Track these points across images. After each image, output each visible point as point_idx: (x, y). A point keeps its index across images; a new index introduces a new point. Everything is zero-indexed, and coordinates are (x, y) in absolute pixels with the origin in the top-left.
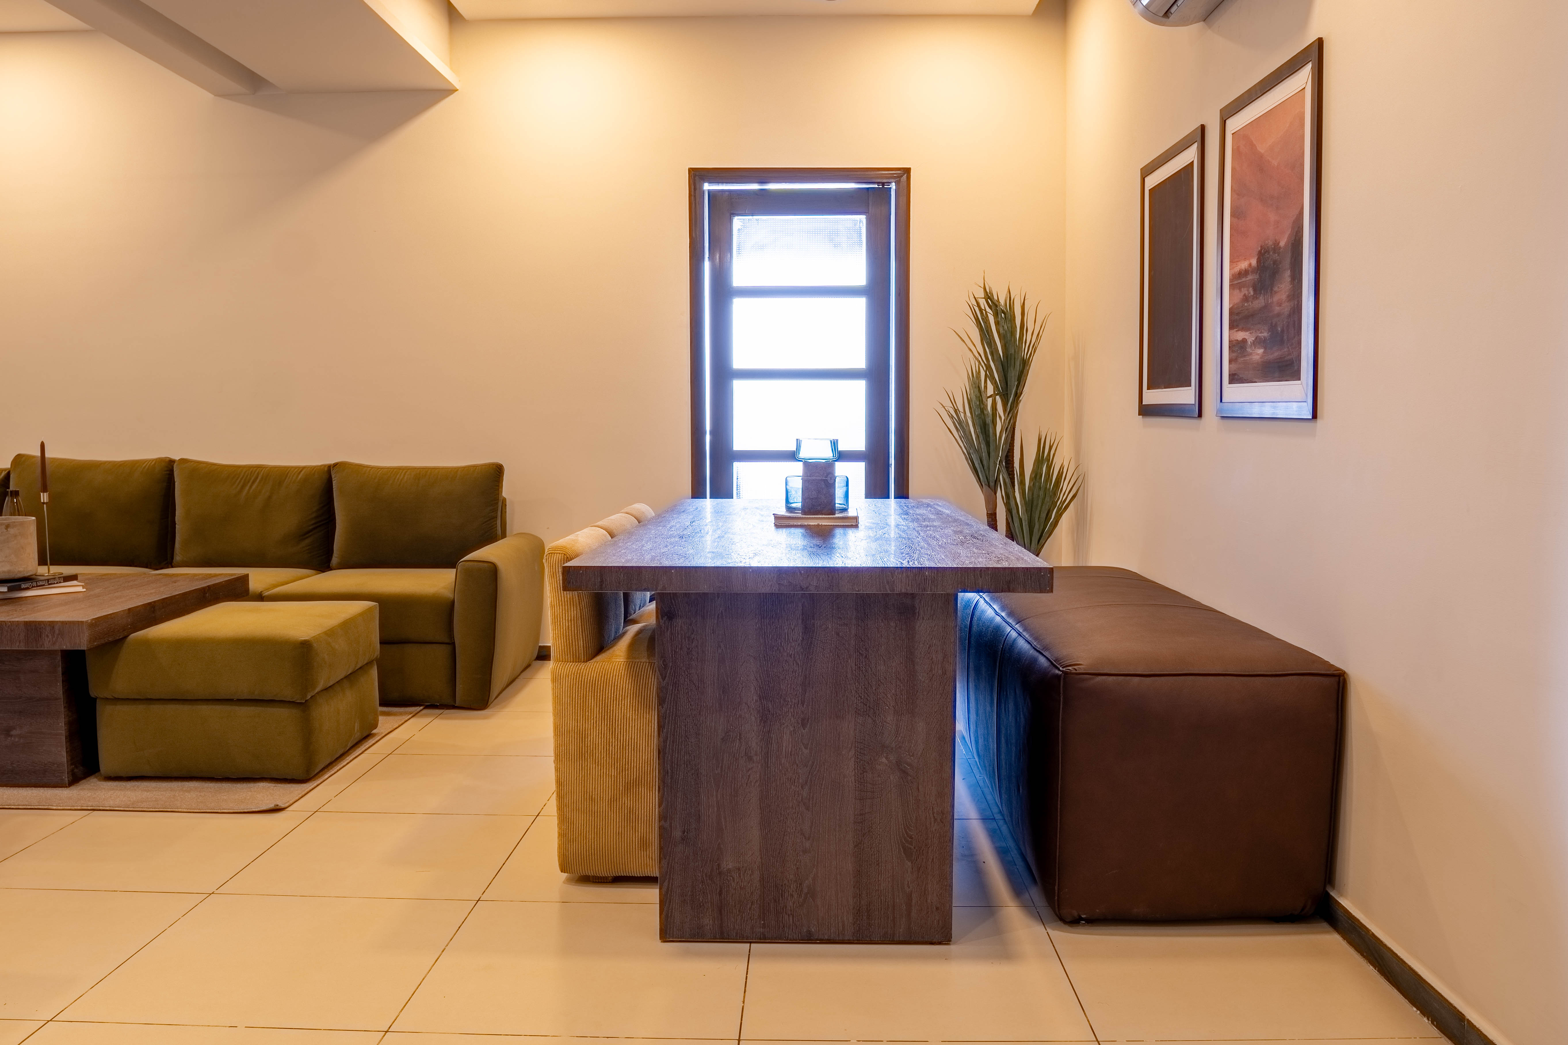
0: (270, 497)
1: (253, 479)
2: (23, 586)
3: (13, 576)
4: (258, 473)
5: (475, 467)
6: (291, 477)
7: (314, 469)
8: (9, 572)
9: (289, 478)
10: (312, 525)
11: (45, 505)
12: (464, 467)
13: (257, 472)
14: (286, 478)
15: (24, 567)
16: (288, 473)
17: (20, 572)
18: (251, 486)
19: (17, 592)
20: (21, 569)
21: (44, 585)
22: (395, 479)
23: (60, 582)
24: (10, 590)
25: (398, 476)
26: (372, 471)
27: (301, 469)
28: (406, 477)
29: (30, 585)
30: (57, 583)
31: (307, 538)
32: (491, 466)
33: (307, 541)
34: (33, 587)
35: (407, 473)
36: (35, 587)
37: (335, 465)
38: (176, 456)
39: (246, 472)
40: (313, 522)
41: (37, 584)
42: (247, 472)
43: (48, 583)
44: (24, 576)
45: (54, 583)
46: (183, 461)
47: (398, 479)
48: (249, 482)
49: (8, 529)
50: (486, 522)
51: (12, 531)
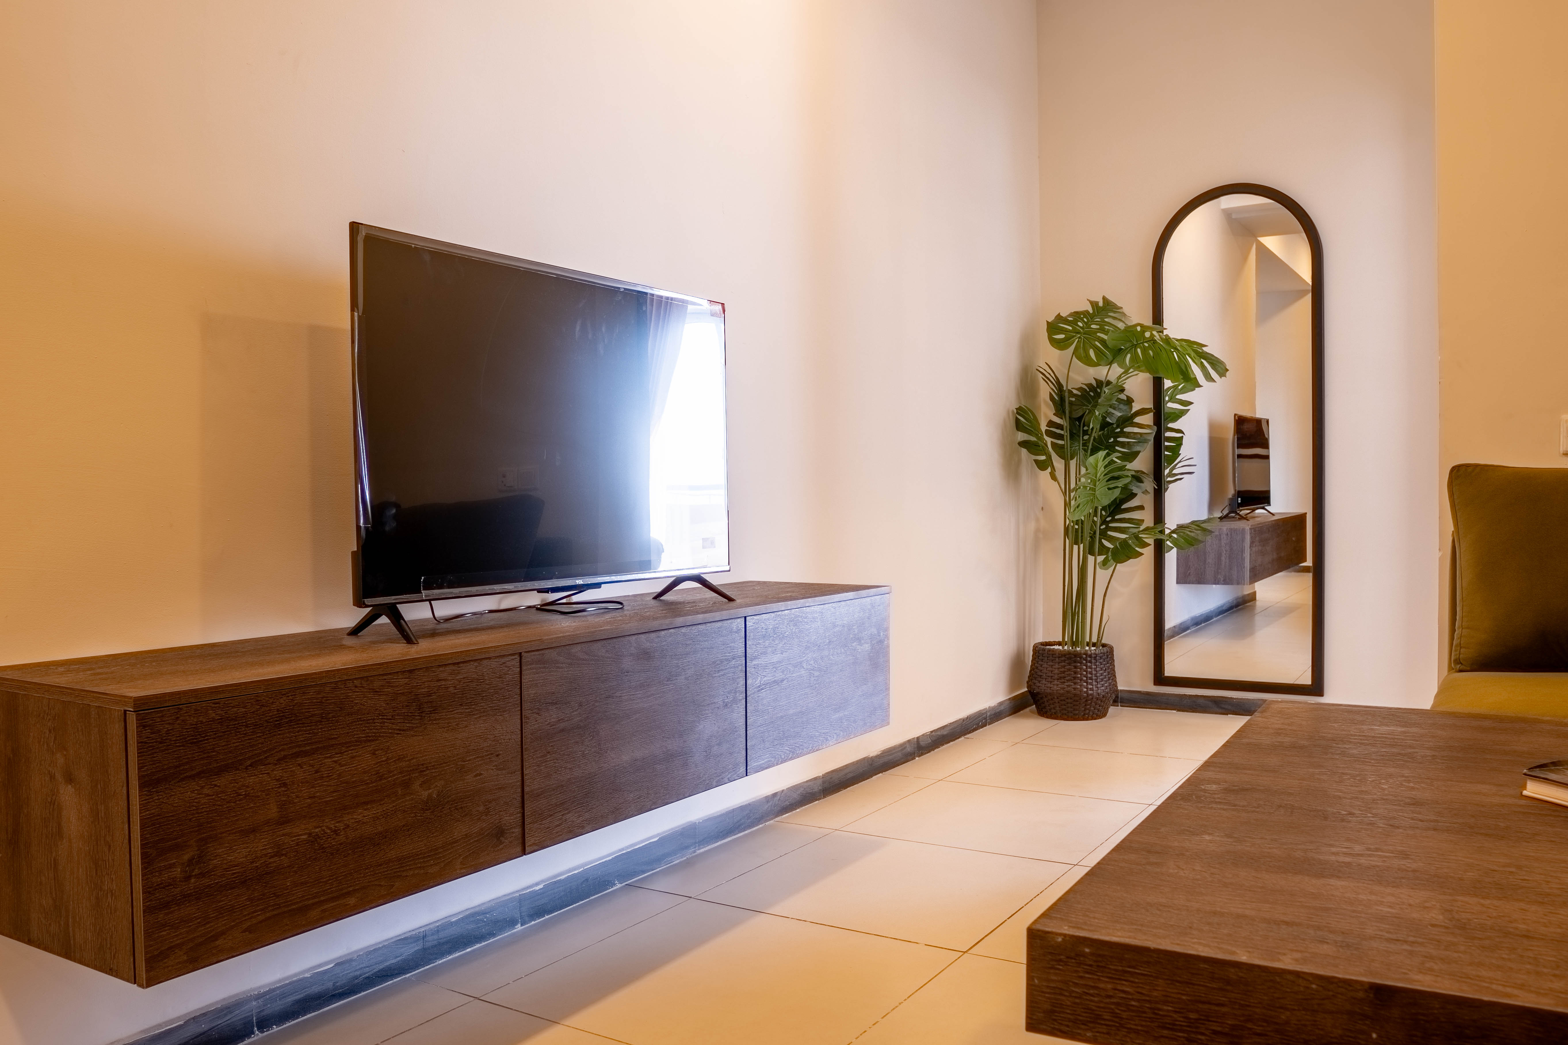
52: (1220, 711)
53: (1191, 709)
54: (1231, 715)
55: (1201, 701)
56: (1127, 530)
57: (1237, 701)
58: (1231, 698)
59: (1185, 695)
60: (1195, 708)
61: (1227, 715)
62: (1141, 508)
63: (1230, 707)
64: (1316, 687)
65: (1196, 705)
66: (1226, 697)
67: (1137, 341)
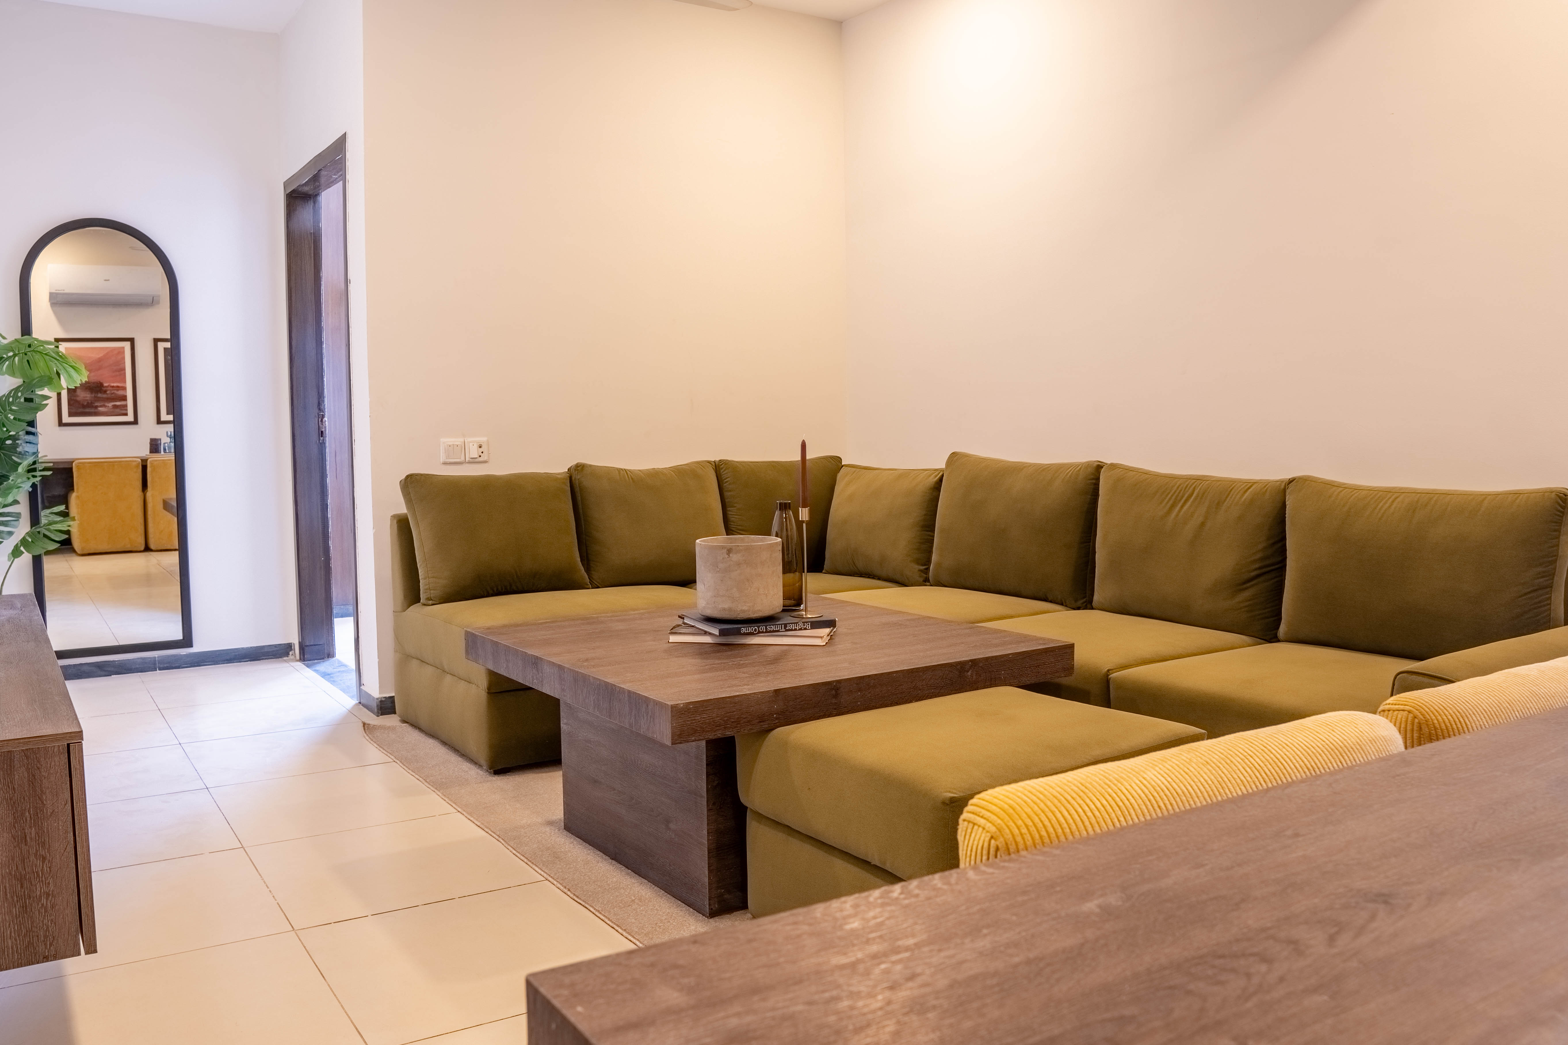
0: (1203, 524)
1: (1186, 496)
2: (744, 630)
3: (735, 616)
4: (1195, 486)
5: (1517, 493)
6: (1234, 497)
7: (1266, 485)
8: (730, 609)
9: (1231, 498)
10: (1256, 569)
11: (804, 525)
12: (1497, 494)
13: (1193, 486)
14: (1227, 497)
15: (749, 605)
16: (1232, 490)
17: (743, 611)
18: (1182, 507)
19: (732, 637)
20: (745, 608)
21: (778, 631)
22: (1375, 508)
23: (805, 629)
24: (723, 633)
25: (1381, 504)
26: (1343, 492)
27: (1250, 484)
28: (1393, 506)
29: (755, 630)
30: (801, 629)
31: (1246, 589)
32: (1547, 494)
33: (1247, 594)
34: (759, 632)
35: (1398, 500)
36: (763, 632)
37: (1291, 481)
38: (1107, 459)
39: (1180, 485)
40: (1257, 566)
41: (766, 629)
42: (1182, 486)
43: (785, 628)
44: (750, 616)
45: (795, 630)
46: (1113, 466)
47: (1380, 509)
48: (1180, 500)
49: (731, 555)
50: (1526, 594)
51: (735, 557)
52: (104, 673)
53: (76, 677)
54: (114, 676)
55: (85, 668)
56: (10, 523)
57: (119, 662)
58: (114, 661)
59: (69, 665)
60: (80, 675)
61: (111, 675)
62: (16, 502)
63: (112, 669)
64: (187, 641)
65: (81, 672)
66: (109, 661)
67: (18, 351)
